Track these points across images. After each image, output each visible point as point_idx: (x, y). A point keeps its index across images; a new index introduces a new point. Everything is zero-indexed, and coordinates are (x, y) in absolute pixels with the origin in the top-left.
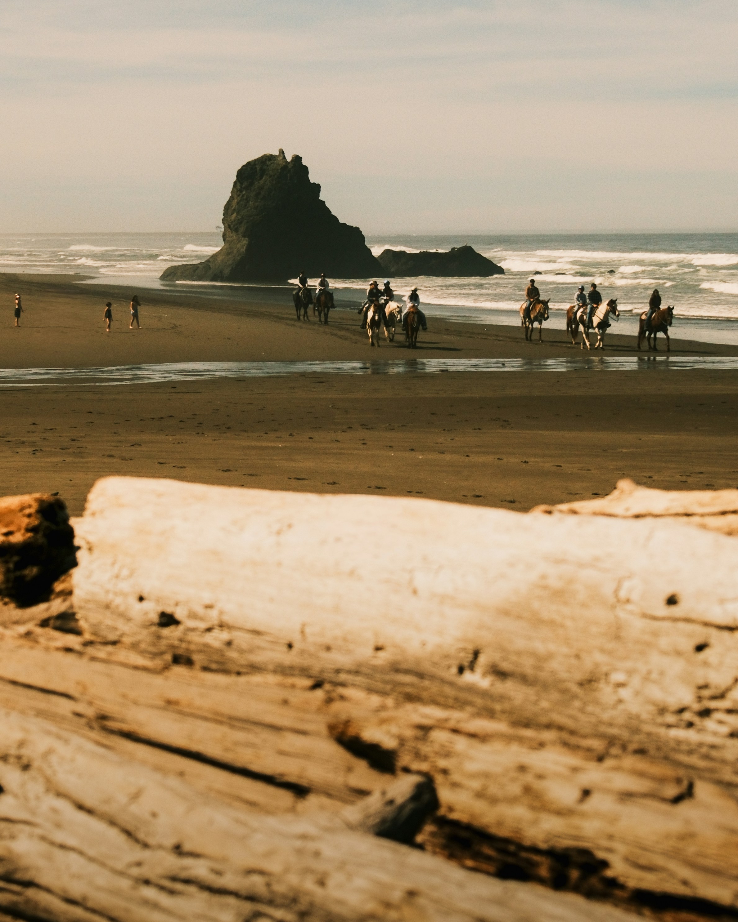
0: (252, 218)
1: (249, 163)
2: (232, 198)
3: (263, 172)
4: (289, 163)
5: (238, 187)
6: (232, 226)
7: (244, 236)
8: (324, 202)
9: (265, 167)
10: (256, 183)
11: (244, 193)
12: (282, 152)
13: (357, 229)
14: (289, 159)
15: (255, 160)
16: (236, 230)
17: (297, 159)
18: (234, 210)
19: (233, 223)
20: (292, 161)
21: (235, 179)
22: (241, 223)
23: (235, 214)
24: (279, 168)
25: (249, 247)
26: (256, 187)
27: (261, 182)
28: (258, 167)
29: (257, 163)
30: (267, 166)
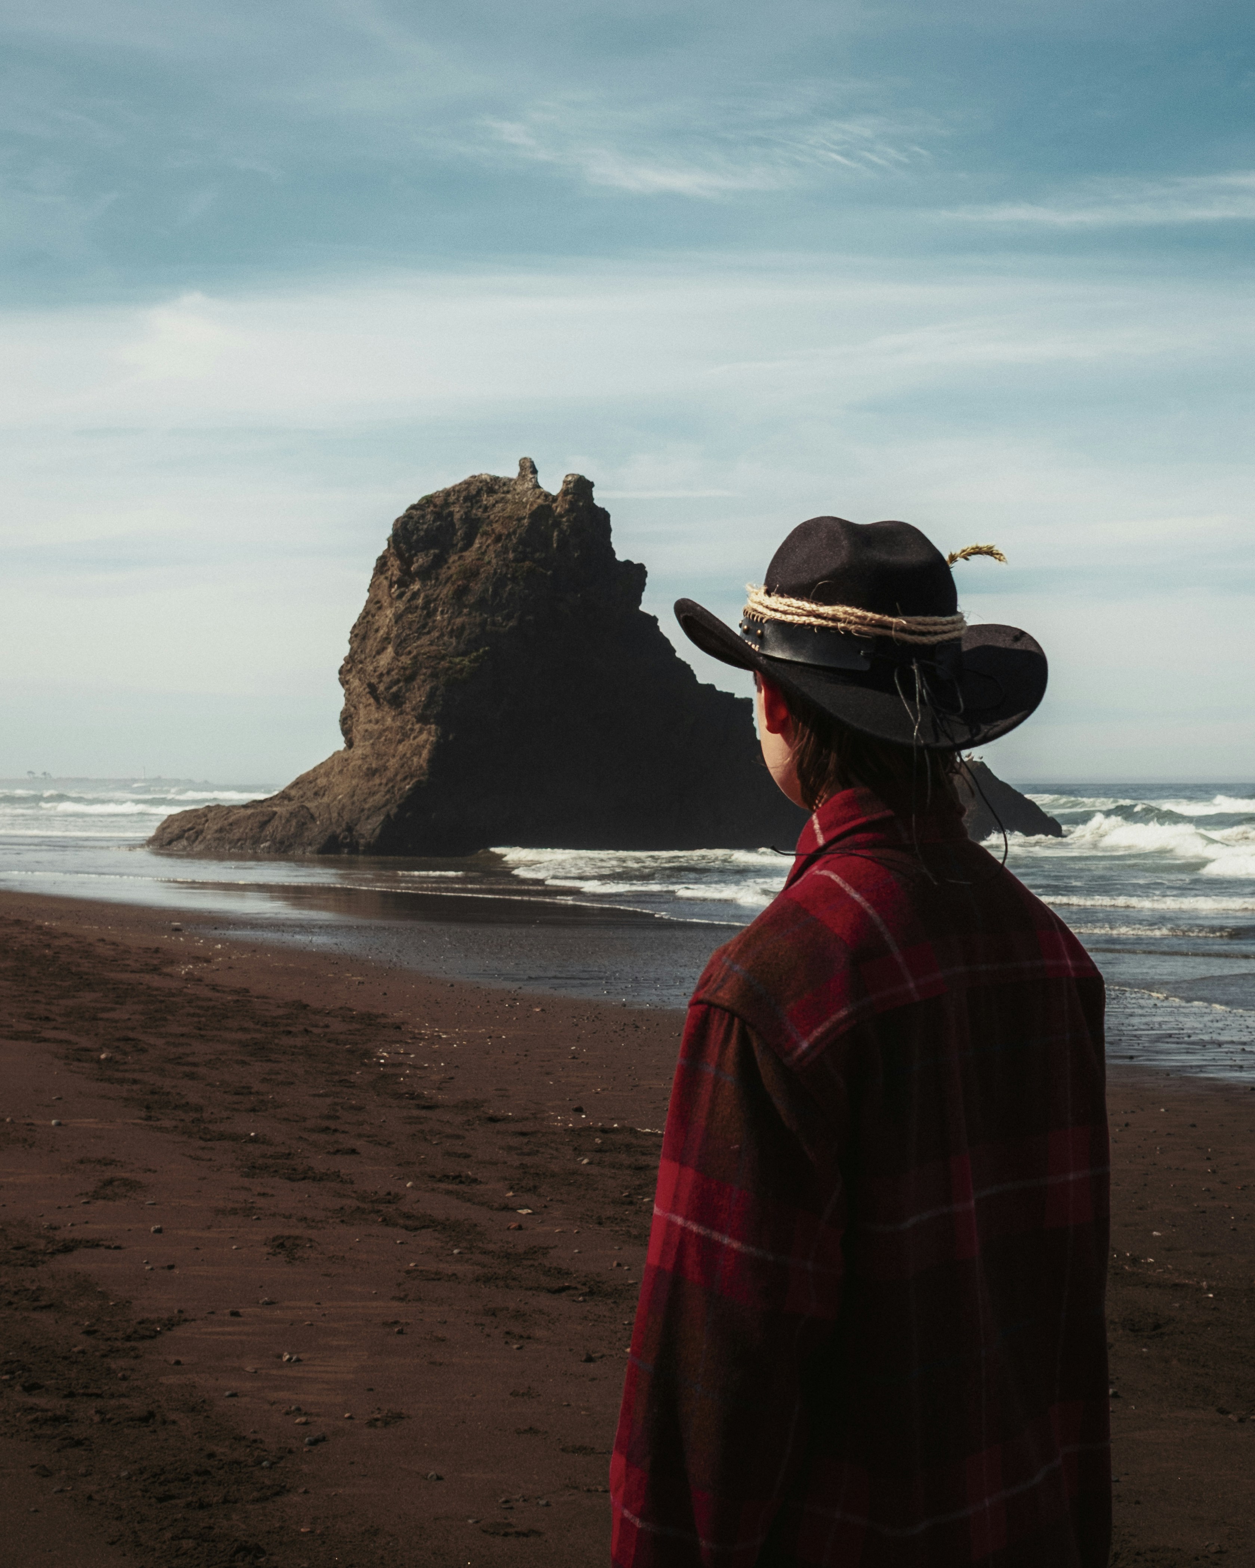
0: (444, 664)
1: (428, 501)
3: (473, 526)
4: (554, 499)
6: (382, 687)
7: (423, 719)
9: (478, 512)
10: (454, 558)
11: (416, 587)
12: (529, 468)
14: (553, 488)
15: (447, 493)
16: (396, 701)
17: (578, 489)
18: (386, 639)
19: (386, 679)
20: (562, 494)
21: (384, 547)
22: (410, 679)
23: (390, 650)
24: (527, 512)
25: (440, 752)
26: (453, 570)
27: (470, 555)
28: (458, 511)
29: (452, 498)
30: (486, 509)
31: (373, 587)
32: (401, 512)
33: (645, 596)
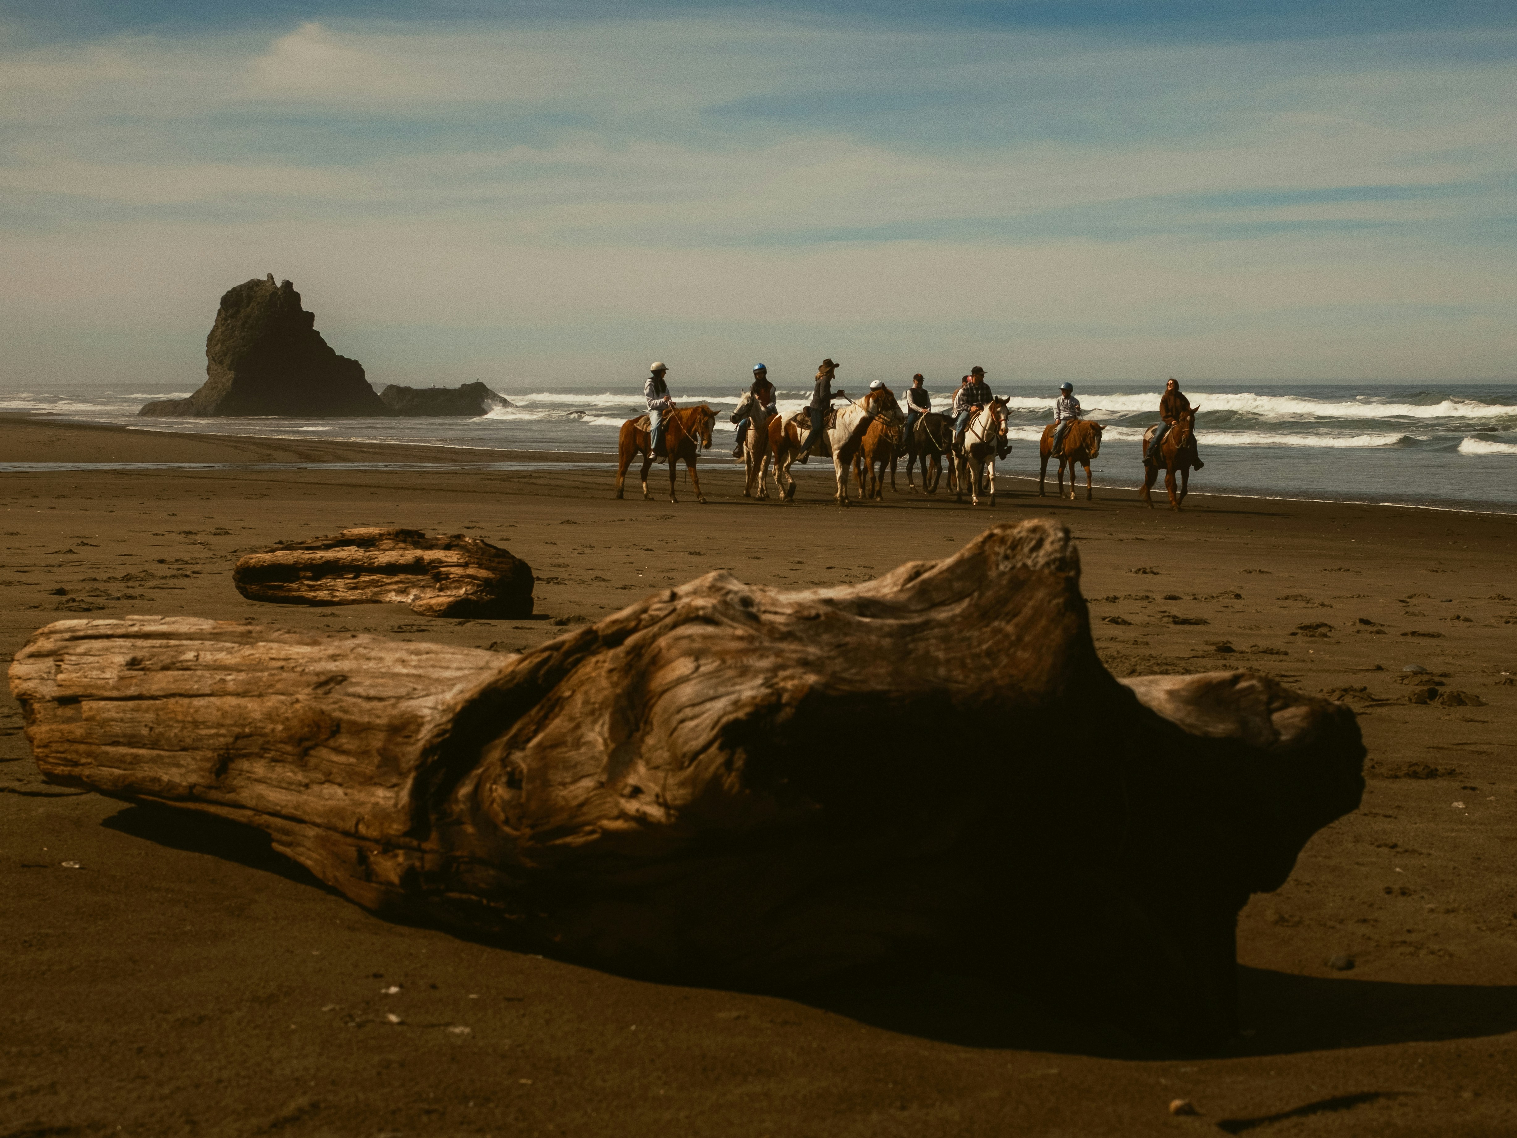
0: (237, 350)
1: (234, 289)
2: (216, 327)
3: (250, 298)
4: (278, 289)
5: (223, 315)
6: (216, 358)
7: (229, 369)
8: (318, 333)
9: (252, 293)
10: (243, 311)
11: (229, 321)
12: (270, 277)
13: (356, 362)
14: (279, 285)
15: (241, 286)
16: (221, 363)
17: (288, 285)
18: (218, 340)
19: (218, 355)
20: (282, 287)
21: (219, 306)
22: (225, 355)
23: (219, 345)
24: (268, 294)
25: (235, 381)
26: (242, 315)
27: (248, 310)
28: (244, 293)
29: (243, 288)
30: (255, 292)
31: (216, 321)
32: (224, 293)
33: (315, 323)
